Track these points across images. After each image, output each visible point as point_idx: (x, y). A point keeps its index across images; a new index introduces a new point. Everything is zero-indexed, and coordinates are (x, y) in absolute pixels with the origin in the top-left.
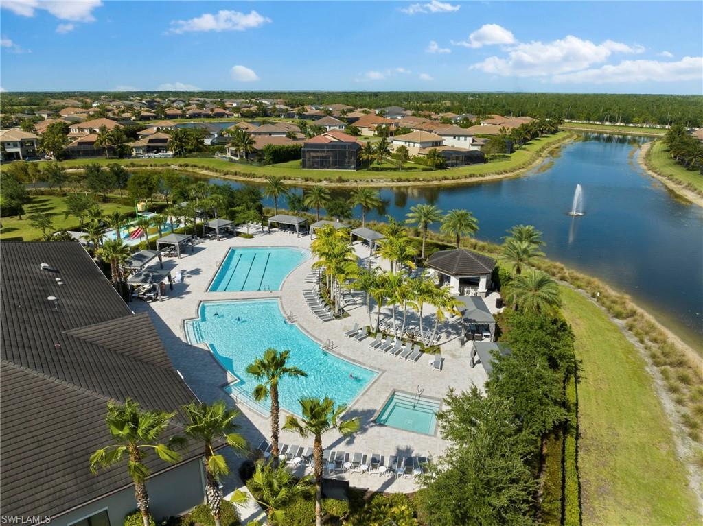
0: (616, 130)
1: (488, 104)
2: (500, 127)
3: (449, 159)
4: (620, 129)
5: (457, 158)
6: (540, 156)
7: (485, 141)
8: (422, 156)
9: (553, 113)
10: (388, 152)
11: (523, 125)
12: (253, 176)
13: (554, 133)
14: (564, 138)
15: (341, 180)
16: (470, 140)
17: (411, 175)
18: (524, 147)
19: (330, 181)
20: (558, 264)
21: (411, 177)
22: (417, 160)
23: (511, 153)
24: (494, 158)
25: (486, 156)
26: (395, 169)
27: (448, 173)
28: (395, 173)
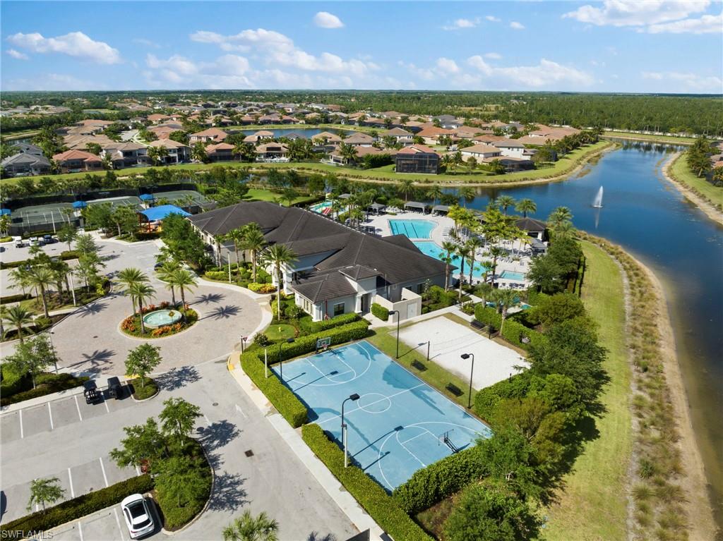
0: (653, 139)
1: (533, 111)
2: (546, 139)
3: (506, 166)
4: (659, 138)
5: (513, 166)
6: (580, 164)
7: (534, 152)
8: (485, 164)
9: (596, 123)
10: (462, 162)
11: (566, 137)
12: (361, 177)
13: (594, 143)
14: (603, 148)
15: (427, 181)
16: (522, 151)
17: (479, 178)
18: (566, 156)
19: (420, 182)
20: (583, 232)
21: (479, 180)
22: (482, 167)
23: (556, 161)
24: (541, 166)
25: (535, 164)
26: (466, 174)
27: (507, 176)
28: (467, 176)
